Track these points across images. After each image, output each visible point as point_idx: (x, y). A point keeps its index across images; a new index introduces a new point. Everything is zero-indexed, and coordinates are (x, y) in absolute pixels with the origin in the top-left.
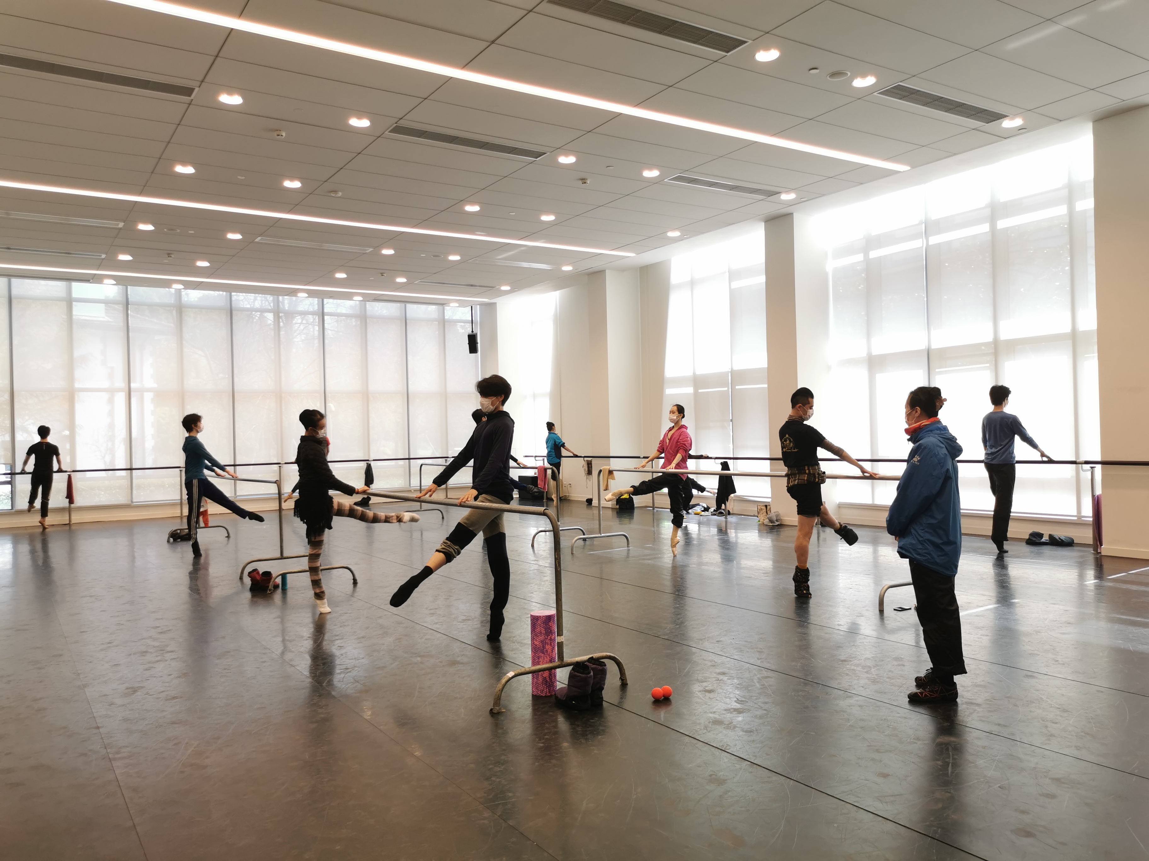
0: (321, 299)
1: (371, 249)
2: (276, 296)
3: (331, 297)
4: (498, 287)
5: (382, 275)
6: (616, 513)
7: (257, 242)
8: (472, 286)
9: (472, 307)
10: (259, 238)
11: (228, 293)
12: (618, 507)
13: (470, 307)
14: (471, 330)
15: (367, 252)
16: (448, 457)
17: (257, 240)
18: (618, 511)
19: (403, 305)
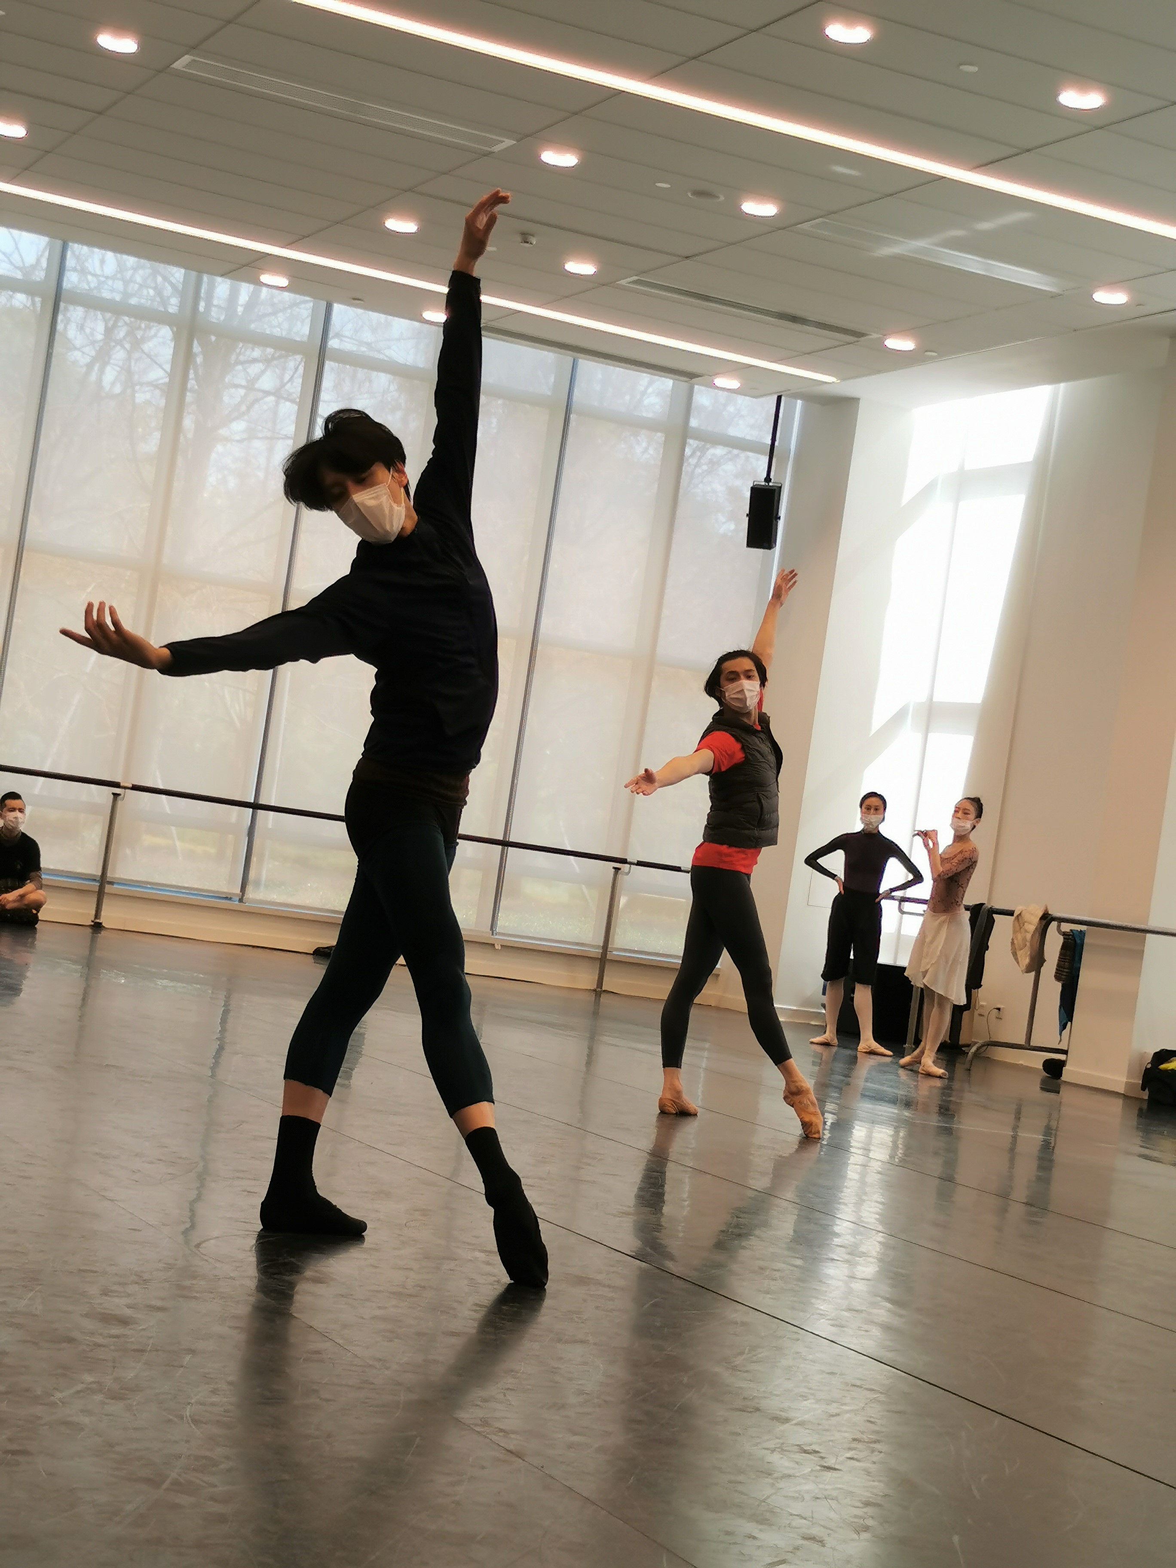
0: (323, 304)
1: (508, 142)
2: (194, 274)
3: (355, 300)
4: (875, 336)
5: (525, 237)
6: (1137, 1112)
7: (179, 74)
8: (794, 319)
9: (779, 398)
10: (187, 58)
11: (58, 243)
12: (1145, 1095)
13: (775, 397)
14: (765, 475)
15: (497, 148)
16: (624, 861)
17: (179, 65)
18: (1145, 1106)
19: (567, 358)
